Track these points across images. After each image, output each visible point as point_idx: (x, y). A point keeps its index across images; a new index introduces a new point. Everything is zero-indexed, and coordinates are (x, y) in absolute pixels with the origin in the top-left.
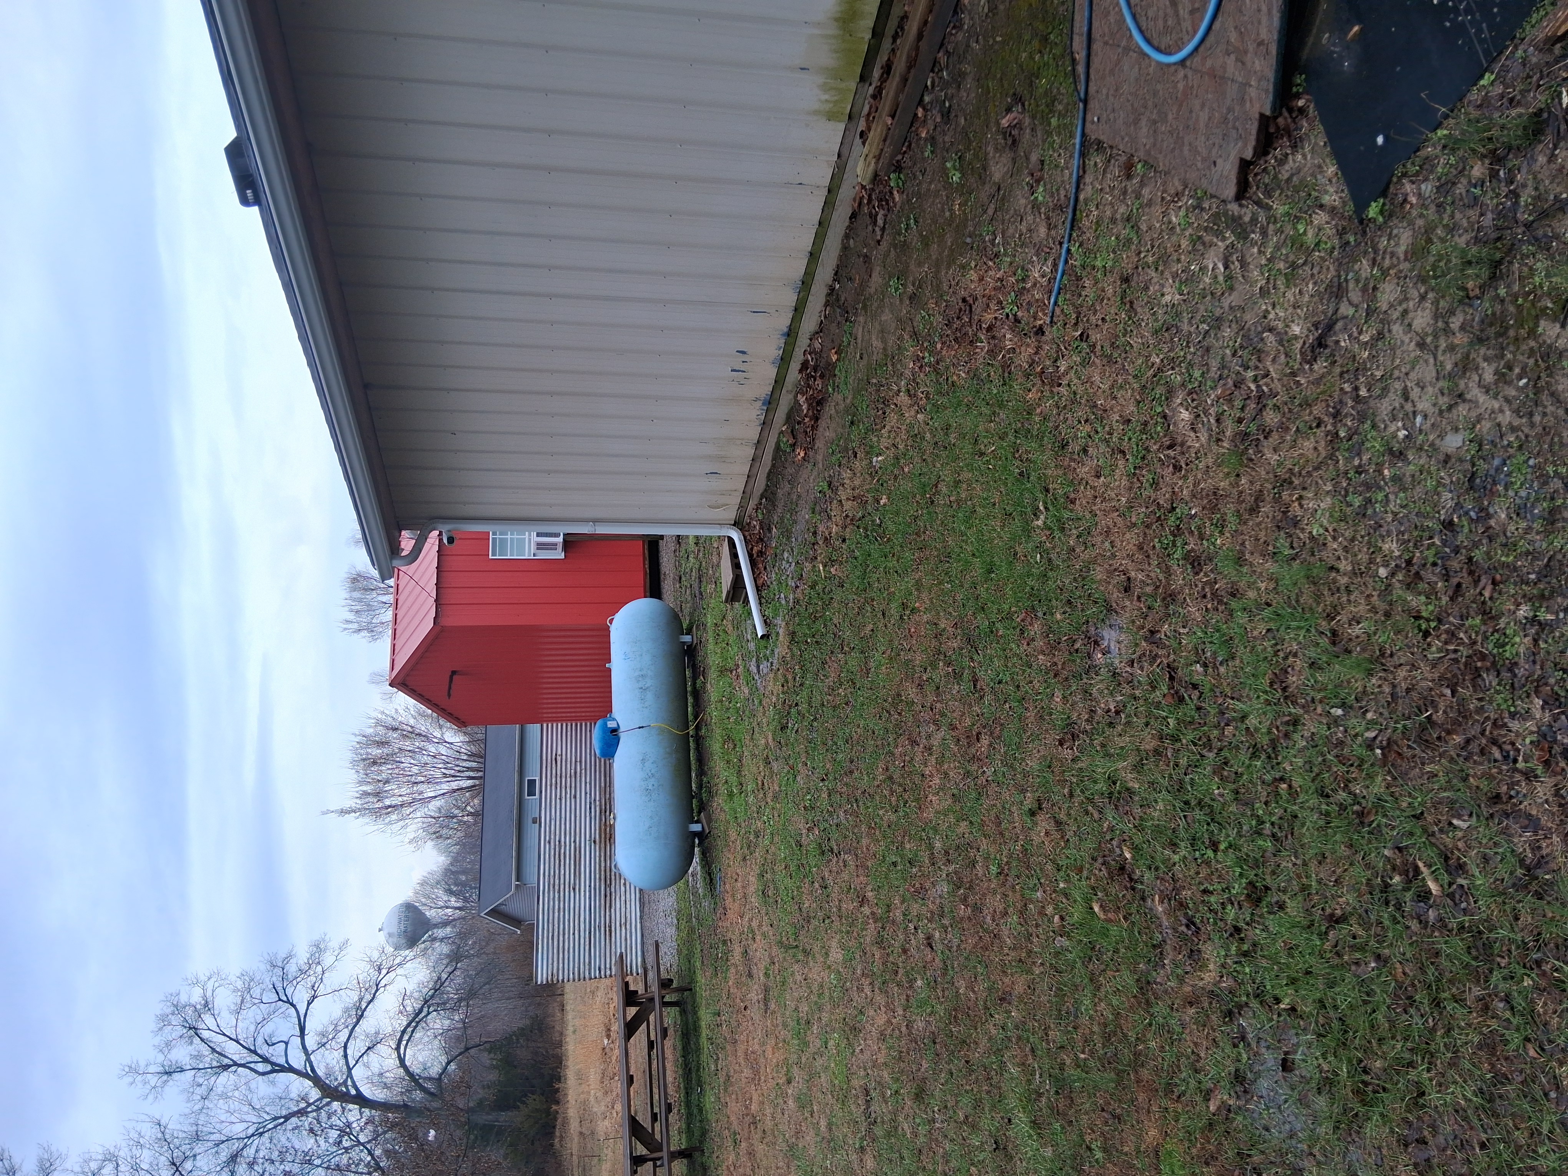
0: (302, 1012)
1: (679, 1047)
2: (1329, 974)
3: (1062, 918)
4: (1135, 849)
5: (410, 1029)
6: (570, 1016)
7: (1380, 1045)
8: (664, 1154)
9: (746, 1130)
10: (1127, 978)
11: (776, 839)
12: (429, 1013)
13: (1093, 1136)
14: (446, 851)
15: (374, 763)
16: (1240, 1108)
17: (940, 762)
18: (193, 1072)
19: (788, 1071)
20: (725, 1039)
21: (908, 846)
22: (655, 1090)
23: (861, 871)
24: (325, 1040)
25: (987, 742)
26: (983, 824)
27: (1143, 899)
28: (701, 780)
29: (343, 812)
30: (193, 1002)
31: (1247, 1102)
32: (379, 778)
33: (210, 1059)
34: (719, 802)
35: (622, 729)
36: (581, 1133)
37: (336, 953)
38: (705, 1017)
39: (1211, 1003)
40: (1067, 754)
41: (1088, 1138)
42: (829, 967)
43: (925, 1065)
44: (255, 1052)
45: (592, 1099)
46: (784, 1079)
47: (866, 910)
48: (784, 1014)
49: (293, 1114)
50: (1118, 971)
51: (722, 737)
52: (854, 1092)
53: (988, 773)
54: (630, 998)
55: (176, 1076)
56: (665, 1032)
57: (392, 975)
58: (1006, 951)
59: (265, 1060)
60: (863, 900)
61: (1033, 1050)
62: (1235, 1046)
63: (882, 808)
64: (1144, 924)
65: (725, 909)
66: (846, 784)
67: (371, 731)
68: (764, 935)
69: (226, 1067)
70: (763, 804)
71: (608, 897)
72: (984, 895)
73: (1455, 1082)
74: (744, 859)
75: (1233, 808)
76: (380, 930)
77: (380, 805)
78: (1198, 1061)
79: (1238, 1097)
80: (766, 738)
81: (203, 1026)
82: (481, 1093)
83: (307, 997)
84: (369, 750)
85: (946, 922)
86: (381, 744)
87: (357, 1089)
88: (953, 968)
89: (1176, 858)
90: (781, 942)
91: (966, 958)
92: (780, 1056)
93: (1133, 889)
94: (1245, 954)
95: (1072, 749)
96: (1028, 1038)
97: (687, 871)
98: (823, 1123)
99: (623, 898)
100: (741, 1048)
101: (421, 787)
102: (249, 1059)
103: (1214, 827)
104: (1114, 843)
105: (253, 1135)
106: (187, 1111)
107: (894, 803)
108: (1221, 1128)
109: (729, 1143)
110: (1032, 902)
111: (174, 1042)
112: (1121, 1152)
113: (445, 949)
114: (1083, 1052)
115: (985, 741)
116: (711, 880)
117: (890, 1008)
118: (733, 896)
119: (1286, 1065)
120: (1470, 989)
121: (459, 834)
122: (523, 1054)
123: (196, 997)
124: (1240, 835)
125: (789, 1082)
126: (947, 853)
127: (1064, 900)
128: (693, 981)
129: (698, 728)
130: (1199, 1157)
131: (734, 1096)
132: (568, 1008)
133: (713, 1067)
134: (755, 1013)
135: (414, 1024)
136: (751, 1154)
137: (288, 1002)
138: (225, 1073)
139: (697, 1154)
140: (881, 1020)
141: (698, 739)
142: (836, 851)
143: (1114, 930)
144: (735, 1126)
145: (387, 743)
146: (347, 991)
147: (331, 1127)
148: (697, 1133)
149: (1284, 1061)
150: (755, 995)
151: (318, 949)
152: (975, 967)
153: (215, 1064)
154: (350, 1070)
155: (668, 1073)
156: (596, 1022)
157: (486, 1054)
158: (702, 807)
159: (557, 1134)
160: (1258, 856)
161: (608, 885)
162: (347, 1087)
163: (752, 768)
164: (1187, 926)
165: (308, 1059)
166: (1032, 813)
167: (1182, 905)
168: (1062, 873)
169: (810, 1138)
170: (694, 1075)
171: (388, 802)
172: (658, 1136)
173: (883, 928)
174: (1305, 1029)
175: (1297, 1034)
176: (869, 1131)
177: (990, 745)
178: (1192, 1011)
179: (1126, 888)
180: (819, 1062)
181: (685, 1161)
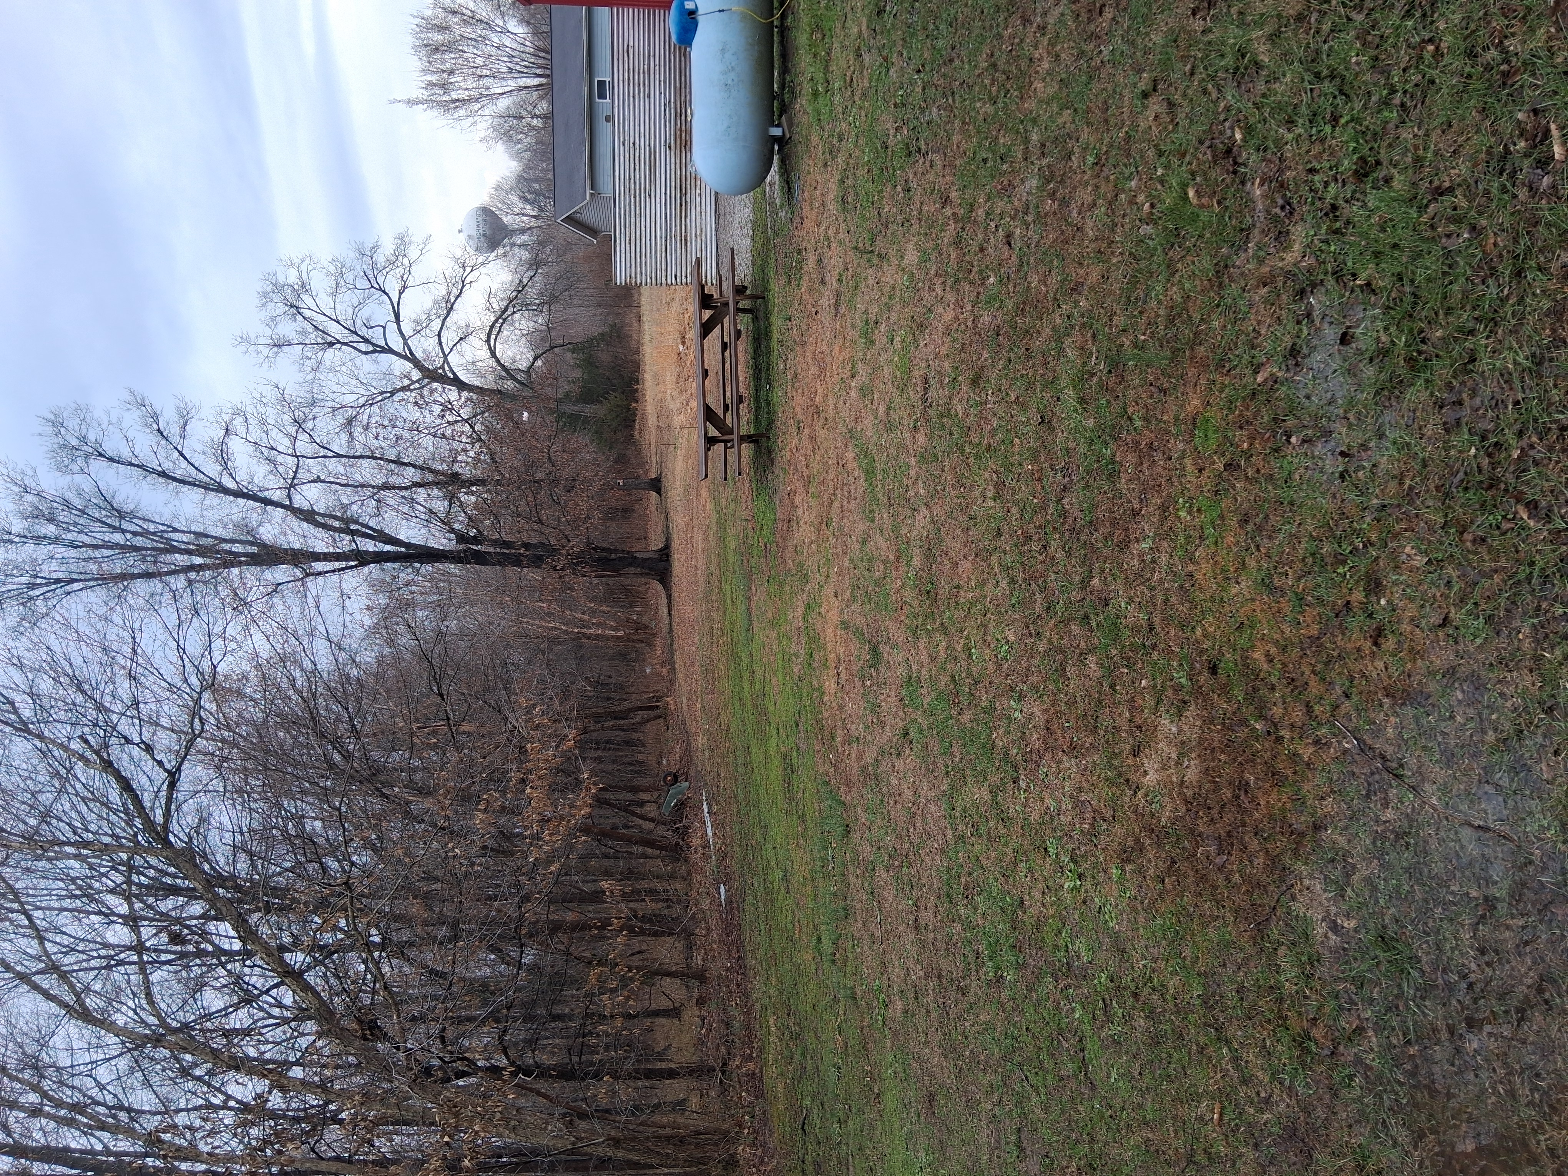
0: (395, 301)
1: (751, 351)
2: (1417, 246)
3: (1152, 206)
4: (1249, 130)
5: (498, 325)
6: (646, 326)
7: (1446, 314)
8: (735, 437)
9: (810, 419)
10: (1206, 263)
11: (862, 141)
12: (514, 312)
13: (1137, 408)
14: (517, 156)
15: (437, 49)
16: (1287, 379)
17: (1052, 44)
18: (301, 346)
19: (853, 367)
20: (795, 341)
21: (1002, 141)
22: (728, 389)
23: (947, 170)
24: (419, 328)
25: (1110, 16)
26: (1088, 110)
27: (1243, 183)
28: (784, 79)
29: (411, 103)
30: (290, 282)
31: (1295, 374)
32: (442, 67)
33: (313, 337)
34: (802, 103)
35: (700, 11)
36: (658, 427)
37: (420, 247)
38: (777, 322)
39: (1285, 282)
40: (1198, 25)
41: (1130, 410)
42: (903, 269)
43: (986, 355)
44: (355, 333)
45: (668, 397)
46: (849, 374)
47: (948, 211)
48: (853, 318)
49: (398, 390)
50: (1198, 256)
51: (810, 25)
52: (914, 381)
53: (1105, 52)
54: (706, 301)
55: (285, 349)
56: (738, 333)
57: (476, 273)
58: (1086, 242)
59: (366, 341)
60: (946, 201)
61: (1094, 336)
62: (1299, 322)
63: (980, 99)
64: (1237, 209)
65: (802, 218)
66: (944, 76)
67: (429, 13)
68: (840, 242)
69: (331, 344)
70: (850, 103)
71: (683, 205)
72: (1075, 188)
73: (1510, 348)
74: (825, 165)
75: (1367, 77)
76: (460, 231)
77: (445, 98)
78: (1256, 338)
79: (1288, 370)
80: (860, 26)
81: (304, 305)
82: (567, 388)
83: (398, 287)
84: (430, 35)
85: (1029, 218)
86: (443, 28)
87: (454, 374)
88: (1028, 264)
89: (1290, 136)
90: (856, 248)
91: (1044, 254)
92: (846, 354)
93: (1235, 172)
94: (1336, 232)
95: (1205, 19)
96: (1092, 324)
97: (765, 177)
98: (882, 409)
99: (698, 209)
100: (810, 349)
101: (487, 82)
102: (351, 339)
103: (1340, 100)
104: (1227, 124)
105: (364, 405)
106: (301, 380)
107: (994, 94)
108: (1262, 397)
109: (794, 430)
110: (1124, 191)
111: (278, 318)
112: (1161, 421)
113: (525, 255)
114: (1144, 334)
115: (1108, 14)
116: (789, 188)
117: (960, 306)
118: (811, 204)
119: (1345, 339)
120: (1559, 256)
121: (529, 140)
122: (604, 356)
123: (293, 278)
124: (1365, 107)
125: (853, 377)
126: (1043, 145)
127: (1159, 187)
128: (766, 289)
129: (783, 17)
130: (1234, 423)
131: (800, 391)
132: (644, 318)
133: (782, 366)
134: (825, 317)
135: (501, 321)
136: (813, 438)
137: (380, 289)
138: (331, 350)
139: (764, 440)
140: (949, 316)
141: (784, 30)
142: (923, 151)
143: (1204, 215)
144: (800, 416)
145: (447, 28)
146: (435, 284)
147: (435, 402)
148: (764, 423)
149: (1344, 335)
150: (826, 301)
151: (403, 241)
152: (1051, 262)
153: (320, 340)
154: (445, 356)
155: (740, 373)
156: (672, 327)
157: (569, 354)
158: (784, 109)
159: (637, 427)
160: (1379, 129)
161: (683, 195)
162: (444, 370)
163: (841, 61)
164: (1283, 208)
165: (406, 343)
166: (1145, 95)
167: (1282, 185)
168: (1163, 159)
169: (869, 421)
170: (763, 374)
171: (454, 95)
172: (729, 421)
173: (963, 228)
174: (1375, 304)
175: (1365, 310)
176: (924, 413)
177: (1113, 19)
178: (1264, 291)
179: (1228, 173)
180: (884, 356)
181: (752, 445)
